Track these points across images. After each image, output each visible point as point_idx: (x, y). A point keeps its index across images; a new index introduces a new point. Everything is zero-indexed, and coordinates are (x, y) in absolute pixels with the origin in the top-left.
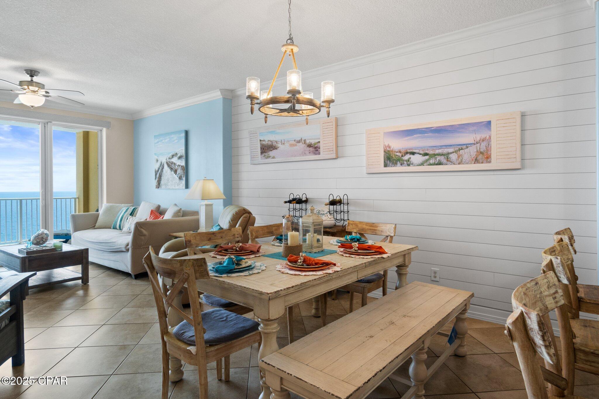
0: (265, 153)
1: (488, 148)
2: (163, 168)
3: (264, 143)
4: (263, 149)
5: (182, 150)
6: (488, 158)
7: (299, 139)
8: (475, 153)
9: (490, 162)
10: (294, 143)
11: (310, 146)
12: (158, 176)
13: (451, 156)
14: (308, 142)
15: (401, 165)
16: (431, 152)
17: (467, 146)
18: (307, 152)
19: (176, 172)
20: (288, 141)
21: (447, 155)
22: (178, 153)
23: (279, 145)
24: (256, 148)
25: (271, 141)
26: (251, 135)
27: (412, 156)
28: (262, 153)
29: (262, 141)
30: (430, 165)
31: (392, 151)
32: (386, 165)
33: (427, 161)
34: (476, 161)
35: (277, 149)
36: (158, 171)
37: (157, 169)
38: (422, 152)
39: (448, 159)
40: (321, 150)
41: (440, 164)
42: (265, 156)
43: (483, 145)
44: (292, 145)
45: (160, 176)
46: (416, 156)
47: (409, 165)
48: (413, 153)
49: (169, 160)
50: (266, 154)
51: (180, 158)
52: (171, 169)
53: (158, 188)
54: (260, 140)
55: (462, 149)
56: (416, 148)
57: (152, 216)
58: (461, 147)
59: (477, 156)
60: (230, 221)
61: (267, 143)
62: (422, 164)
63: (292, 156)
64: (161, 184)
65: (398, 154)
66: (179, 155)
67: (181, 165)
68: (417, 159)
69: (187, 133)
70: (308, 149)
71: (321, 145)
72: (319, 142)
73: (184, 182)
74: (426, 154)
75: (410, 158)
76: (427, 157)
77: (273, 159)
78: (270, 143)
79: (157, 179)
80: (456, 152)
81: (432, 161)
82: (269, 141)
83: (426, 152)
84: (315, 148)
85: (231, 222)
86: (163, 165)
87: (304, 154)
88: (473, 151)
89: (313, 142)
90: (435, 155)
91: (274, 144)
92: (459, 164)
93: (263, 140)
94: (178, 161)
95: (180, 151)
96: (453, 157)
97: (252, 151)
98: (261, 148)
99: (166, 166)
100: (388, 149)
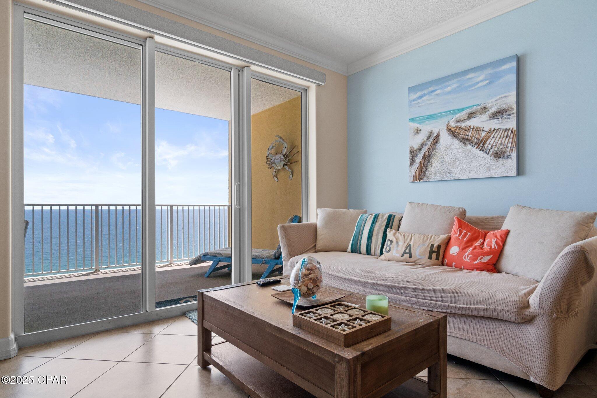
2: (436, 142)
5: (505, 97)
12: (420, 157)
19: (481, 145)
22: (488, 106)
36: (420, 149)
37: (416, 147)
45: (427, 158)
49: (459, 125)
51: (497, 114)
52: (465, 141)
53: (420, 179)
57: (464, 231)
64: (427, 173)
66: (493, 110)
67: (504, 127)
69: (519, 60)
73: (513, 162)
79: (417, 164)
86: (438, 135)
94: (492, 121)
95: (496, 100)
99: (445, 139)
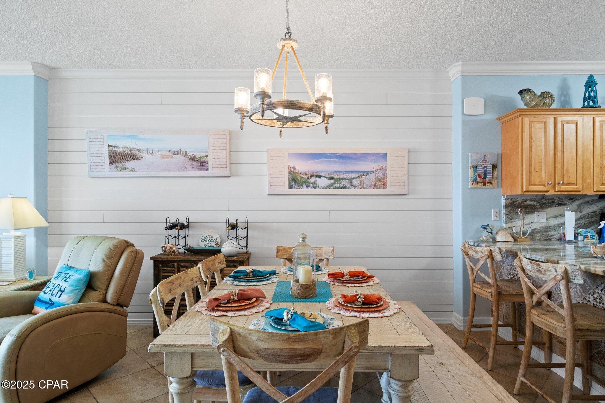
0: (118, 163)
1: (384, 176)
3: (116, 149)
4: (115, 157)
6: (384, 185)
7: (177, 150)
8: (374, 180)
9: (386, 188)
10: (167, 153)
11: (193, 159)
13: (354, 181)
14: (190, 154)
15: (307, 187)
16: (336, 177)
17: (368, 173)
18: (189, 167)
20: (159, 151)
21: (351, 180)
23: (144, 154)
24: (101, 155)
25: (128, 148)
26: (91, 137)
27: (318, 179)
28: (111, 163)
29: (112, 146)
30: (336, 188)
31: (298, 173)
32: (290, 187)
33: (332, 184)
34: (375, 187)
35: (139, 159)
38: (328, 176)
39: (351, 184)
40: (210, 166)
41: (344, 187)
42: (117, 167)
43: (381, 172)
44: (163, 156)
46: (322, 179)
47: (315, 188)
48: (319, 177)
50: (120, 165)
54: (109, 146)
55: (363, 175)
56: (322, 172)
58: (363, 174)
59: (376, 182)
60: (105, 259)
61: (121, 149)
62: (328, 187)
63: (165, 170)
65: (303, 176)
68: (323, 182)
70: (191, 163)
71: (210, 160)
72: (207, 156)
74: (331, 178)
75: (316, 181)
76: (332, 181)
77: (132, 172)
78: (126, 151)
80: (358, 177)
81: (337, 185)
82: (125, 148)
83: (332, 176)
84: (201, 162)
85: (107, 261)
87: (184, 168)
88: (372, 177)
89: (198, 155)
90: (340, 179)
91: (134, 153)
92: (361, 188)
93: (114, 145)
96: (356, 182)
97: (92, 158)
98: (110, 156)
100: (293, 170)
